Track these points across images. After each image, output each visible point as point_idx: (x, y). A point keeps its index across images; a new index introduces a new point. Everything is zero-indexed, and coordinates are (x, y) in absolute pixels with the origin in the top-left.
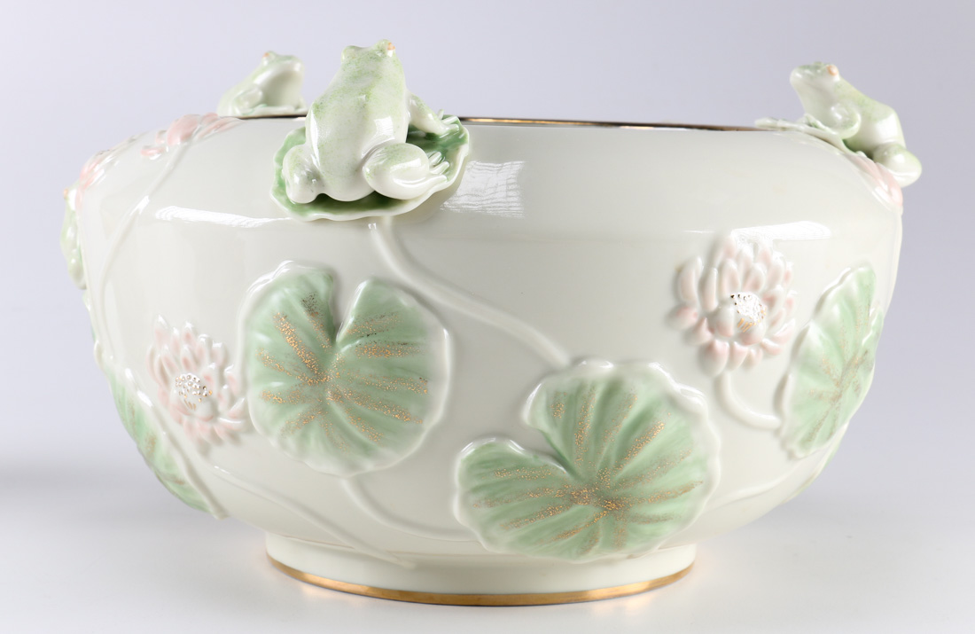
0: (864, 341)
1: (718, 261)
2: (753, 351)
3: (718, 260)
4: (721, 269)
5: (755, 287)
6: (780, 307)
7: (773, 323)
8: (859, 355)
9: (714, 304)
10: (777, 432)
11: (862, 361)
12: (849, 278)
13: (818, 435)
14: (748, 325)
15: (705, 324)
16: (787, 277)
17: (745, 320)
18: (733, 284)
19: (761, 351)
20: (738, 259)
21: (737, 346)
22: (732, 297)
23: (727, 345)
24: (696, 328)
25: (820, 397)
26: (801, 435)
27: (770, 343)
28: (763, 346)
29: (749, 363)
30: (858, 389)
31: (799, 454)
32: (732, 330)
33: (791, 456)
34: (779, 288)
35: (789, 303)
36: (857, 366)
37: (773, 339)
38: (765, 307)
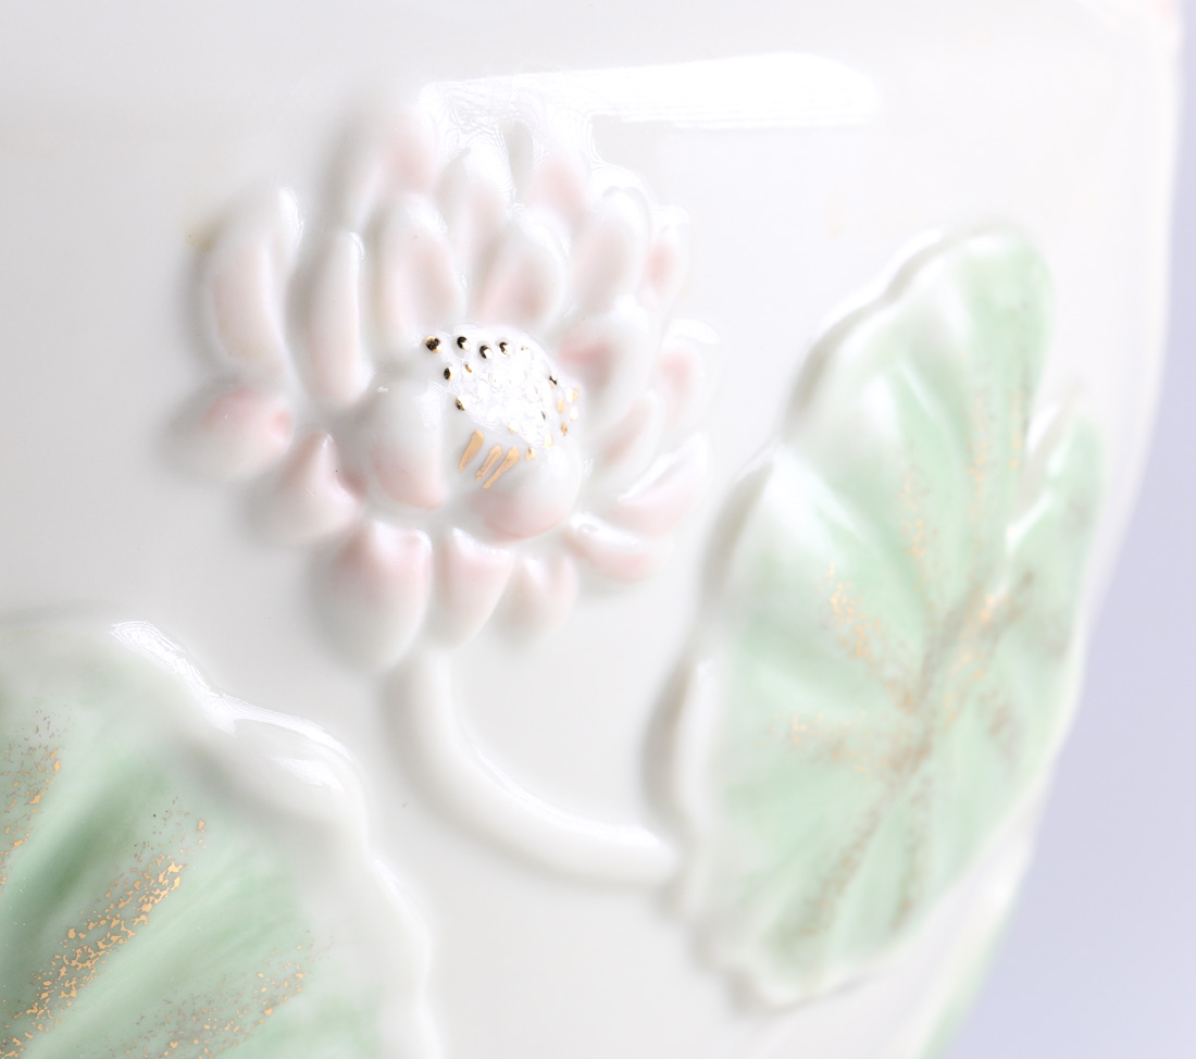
0: (1015, 534)
1: (362, 204)
2: (535, 568)
3: (363, 202)
4: (375, 236)
5: (527, 305)
6: (637, 386)
7: (610, 452)
8: (997, 594)
9: (356, 377)
10: (666, 896)
11: (1013, 614)
12: (927, 277)
13: (846, 911)
14: (504, 460)
15: (324, 459)
16: (659, 266)
17: (493, 440)
18: (433, 293)
19: (569, 567)
20: (445, 194)
21: (466, 544)
22: (432, 345)
23: (425, 542)
24: (291, 473)
25: (833, 752)
26: (771, 910)
27: (607, 536)
28: (574, 546)
29: (518, 614)
30: (1002, 726)
31: (776, 988)
32: (438, 481)
33: (741, 995)
34: (629, 313)
35: (676, 372)
36: (992, 632)
37: (616, 515)
38: (571, 387)
